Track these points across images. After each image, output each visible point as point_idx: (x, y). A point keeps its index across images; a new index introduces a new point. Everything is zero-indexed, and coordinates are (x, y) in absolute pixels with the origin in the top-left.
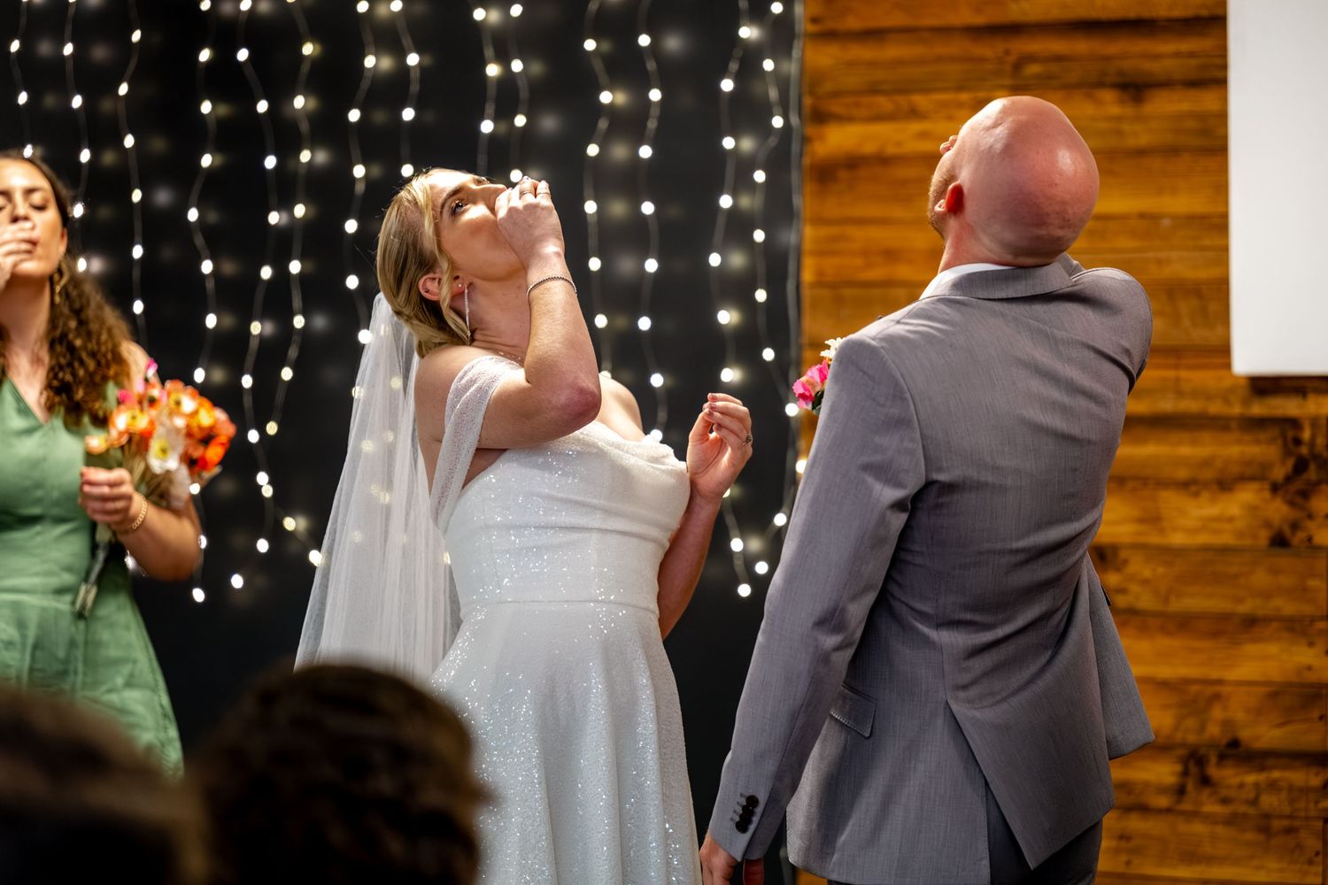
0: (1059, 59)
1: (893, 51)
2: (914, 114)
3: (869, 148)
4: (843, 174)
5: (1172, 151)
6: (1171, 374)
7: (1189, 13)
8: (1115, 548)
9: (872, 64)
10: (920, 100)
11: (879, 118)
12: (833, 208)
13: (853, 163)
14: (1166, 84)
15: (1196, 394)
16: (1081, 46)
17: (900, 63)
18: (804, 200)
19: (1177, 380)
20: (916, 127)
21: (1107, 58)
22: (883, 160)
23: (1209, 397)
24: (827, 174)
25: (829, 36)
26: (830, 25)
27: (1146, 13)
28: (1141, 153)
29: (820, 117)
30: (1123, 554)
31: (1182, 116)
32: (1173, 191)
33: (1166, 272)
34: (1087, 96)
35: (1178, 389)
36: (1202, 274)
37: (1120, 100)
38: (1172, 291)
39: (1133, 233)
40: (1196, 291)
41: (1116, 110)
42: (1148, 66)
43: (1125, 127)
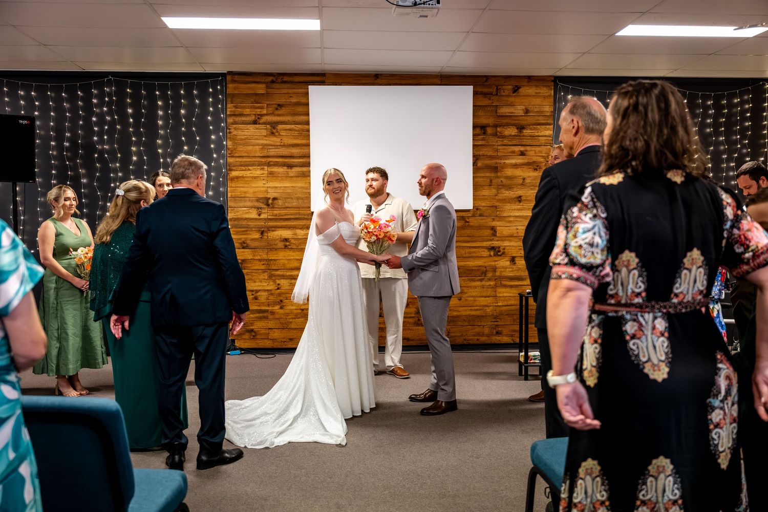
0: (277, 162)
1: (244, 160)
2: (249, 170)
3: (240, 175)
4: (235, 179)
5: (298, 177)
8: (288, 239)
9: (241, 162)
10: (250, 168)
11: (242, 170)
12: (233, 185)
13: (237, 177)
14: (296, 166)
15: (302, 214)
17: (246, 161)
18: (229, 184)
20: (249, 172)
21: (285, 162)
22: (243, 177)
23: (305, 215)
24: (232, 179)
25: (233, 156)
26: (232, 155)
28: (292, 177)
29: (231, 170)
30: (290, 240)
31: (299, 171)
32: (298, 183)
33: (297, 196)
34: (282, 168)
35: (299, 214)
36: (303, 196)
37: (288, 169)
38: (298, 199)
39: (291, 190)
40: (302, 199)
41: (287, 170)
42: (293, 163)
43: (289, 173)
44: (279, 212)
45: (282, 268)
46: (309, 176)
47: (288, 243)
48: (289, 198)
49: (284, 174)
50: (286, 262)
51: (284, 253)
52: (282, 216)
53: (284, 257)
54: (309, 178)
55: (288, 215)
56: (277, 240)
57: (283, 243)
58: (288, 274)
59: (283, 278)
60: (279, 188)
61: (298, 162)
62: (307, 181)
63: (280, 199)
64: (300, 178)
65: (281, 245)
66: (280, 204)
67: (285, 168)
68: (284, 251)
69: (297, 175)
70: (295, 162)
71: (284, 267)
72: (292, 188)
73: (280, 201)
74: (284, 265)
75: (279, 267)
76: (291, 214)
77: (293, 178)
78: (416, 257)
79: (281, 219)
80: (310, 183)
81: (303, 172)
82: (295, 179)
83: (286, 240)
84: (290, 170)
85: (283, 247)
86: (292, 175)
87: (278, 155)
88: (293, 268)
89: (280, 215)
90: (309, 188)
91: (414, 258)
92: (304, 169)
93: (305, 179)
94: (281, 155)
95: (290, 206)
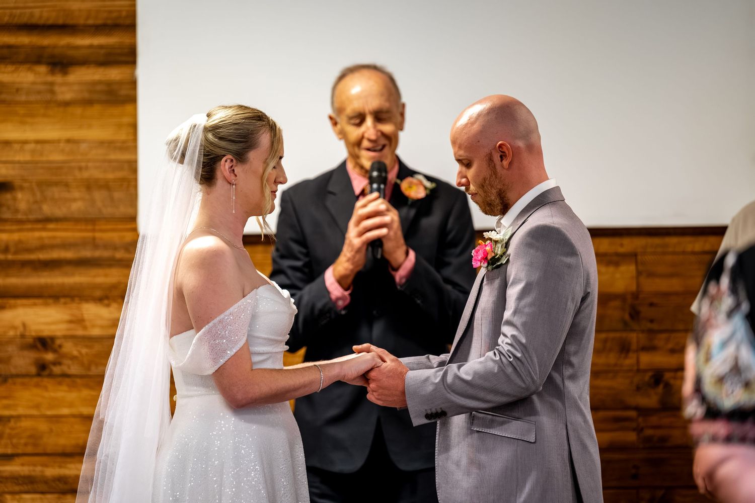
5: (88, 103)
6: (90, 234)
7: (100, 22)
8: (53, 339)
14: (84, 62)
15: (106, 246)
16: (24, 39)
19: (94, 239)
21: (43, 48)
23: (115, 248)
27: (70, 22)
28: (67, 104)
30: (58, 342)
31: (94, 83)
32: (90, 127)
33: (86, 175)
34: (29, 69)
35: (94, 243)
36: (110, 176)
37: (52, 72)
38: (89, 185)
39: (62, 151)
40: (106, 186)
41: (50, 78)
42: (71, 53)
43: (57, 88)
44: (16, 236)
45: (29, 449)
46: (132, 100)
47: (49, 357)
48: (56, 184)
49: (39, 92)
50: (43, 426)
51: (36, 391)
52: (29, 250)
53: (37, 406)
54: (129, 108)
55: (53, 247)
56: (10, 341)
57: (32, 355)
58: (52, 472)
59: (29, 487)
60: (17, 146)
61: (91, 47)
62: (126, 120)
63: (21, 188)
64: (97, 108)
65: (23, 361)
66: (22, 206)
67: (42, 69)
68: (37, 385)
69: (86, 95)
70: (77, 48)
71: (35, 445)
72: (68, 147)
73: (20, 195)
74: (35, 437)
75: (14, 446)
76: (65, 246)
77: (70, 109)
78: (457, 377)
79: (25, 264)
80: (134, 126)
81: (109, 84)
82: (78, 111)
83: (44, 343)
84: (58, 78)
85: (33, 370)
86: (69, 97)
87: (16, 21)
88: (68, 450)
89: (21, 247)
90: (131, 145)
91: (450, 379)
92: (114, 74)
93: (116, 110)
94: (24, 20)
95: (59, 212)
